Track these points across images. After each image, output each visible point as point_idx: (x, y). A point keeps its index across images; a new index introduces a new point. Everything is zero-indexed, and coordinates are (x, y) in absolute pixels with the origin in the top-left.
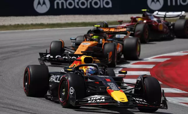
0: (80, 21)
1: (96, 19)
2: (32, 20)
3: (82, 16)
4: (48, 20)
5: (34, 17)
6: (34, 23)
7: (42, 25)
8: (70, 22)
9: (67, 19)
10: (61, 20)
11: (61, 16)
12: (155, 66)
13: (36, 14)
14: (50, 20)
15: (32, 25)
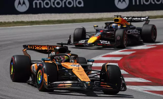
0: (56, 19)
1: (70, 17)
2: (14, 19)
3: (58, 14)
4: (28, 18)
5: (15, 16)
6: (15, 20)
7: (22, 23)
8: (46, 19)
9: (44, 17)
10: (39, 18)
11: (39, 15)
12: (122, 58)
13: (17, 13)
14: (29, 18)
15: (13, 22)
